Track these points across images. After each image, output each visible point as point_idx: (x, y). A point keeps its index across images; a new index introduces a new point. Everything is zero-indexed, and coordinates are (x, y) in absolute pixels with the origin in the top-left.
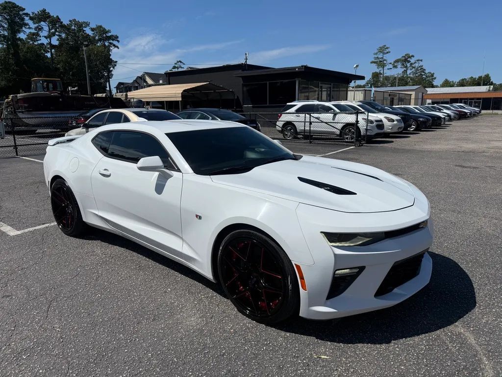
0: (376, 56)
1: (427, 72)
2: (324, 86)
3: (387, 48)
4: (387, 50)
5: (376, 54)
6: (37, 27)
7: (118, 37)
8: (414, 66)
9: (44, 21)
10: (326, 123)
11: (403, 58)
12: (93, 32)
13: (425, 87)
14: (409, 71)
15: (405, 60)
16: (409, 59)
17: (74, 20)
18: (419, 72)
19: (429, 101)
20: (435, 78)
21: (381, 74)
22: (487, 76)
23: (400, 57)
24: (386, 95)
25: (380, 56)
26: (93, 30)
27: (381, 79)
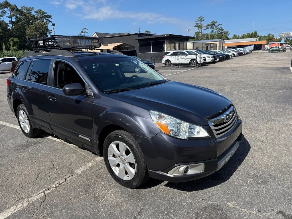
0: (197, 23)
1: (224, 30)
2: (177, 42)
3: (203, 18)
4: (203, 19)
5: (197, 21)
6: (3, 11)
7: (51, 16)
8: (217, 27)
9: (7, 8)
10: (185, 59)
11: (211, 23)
12: (36, 14)
13: (224, 39)
14: (215, 31)
15: (213, 24)
16: (214, 24)
17: (25, 7)
18: (221, 31)
19: (226, 47)
20: (229, 34)
21: (200, 33)
22: (256, 33)
23: (210, 23)
24: (204, 45)
25: (199, 22)
26: (36, 12)
27: (201, 36)
